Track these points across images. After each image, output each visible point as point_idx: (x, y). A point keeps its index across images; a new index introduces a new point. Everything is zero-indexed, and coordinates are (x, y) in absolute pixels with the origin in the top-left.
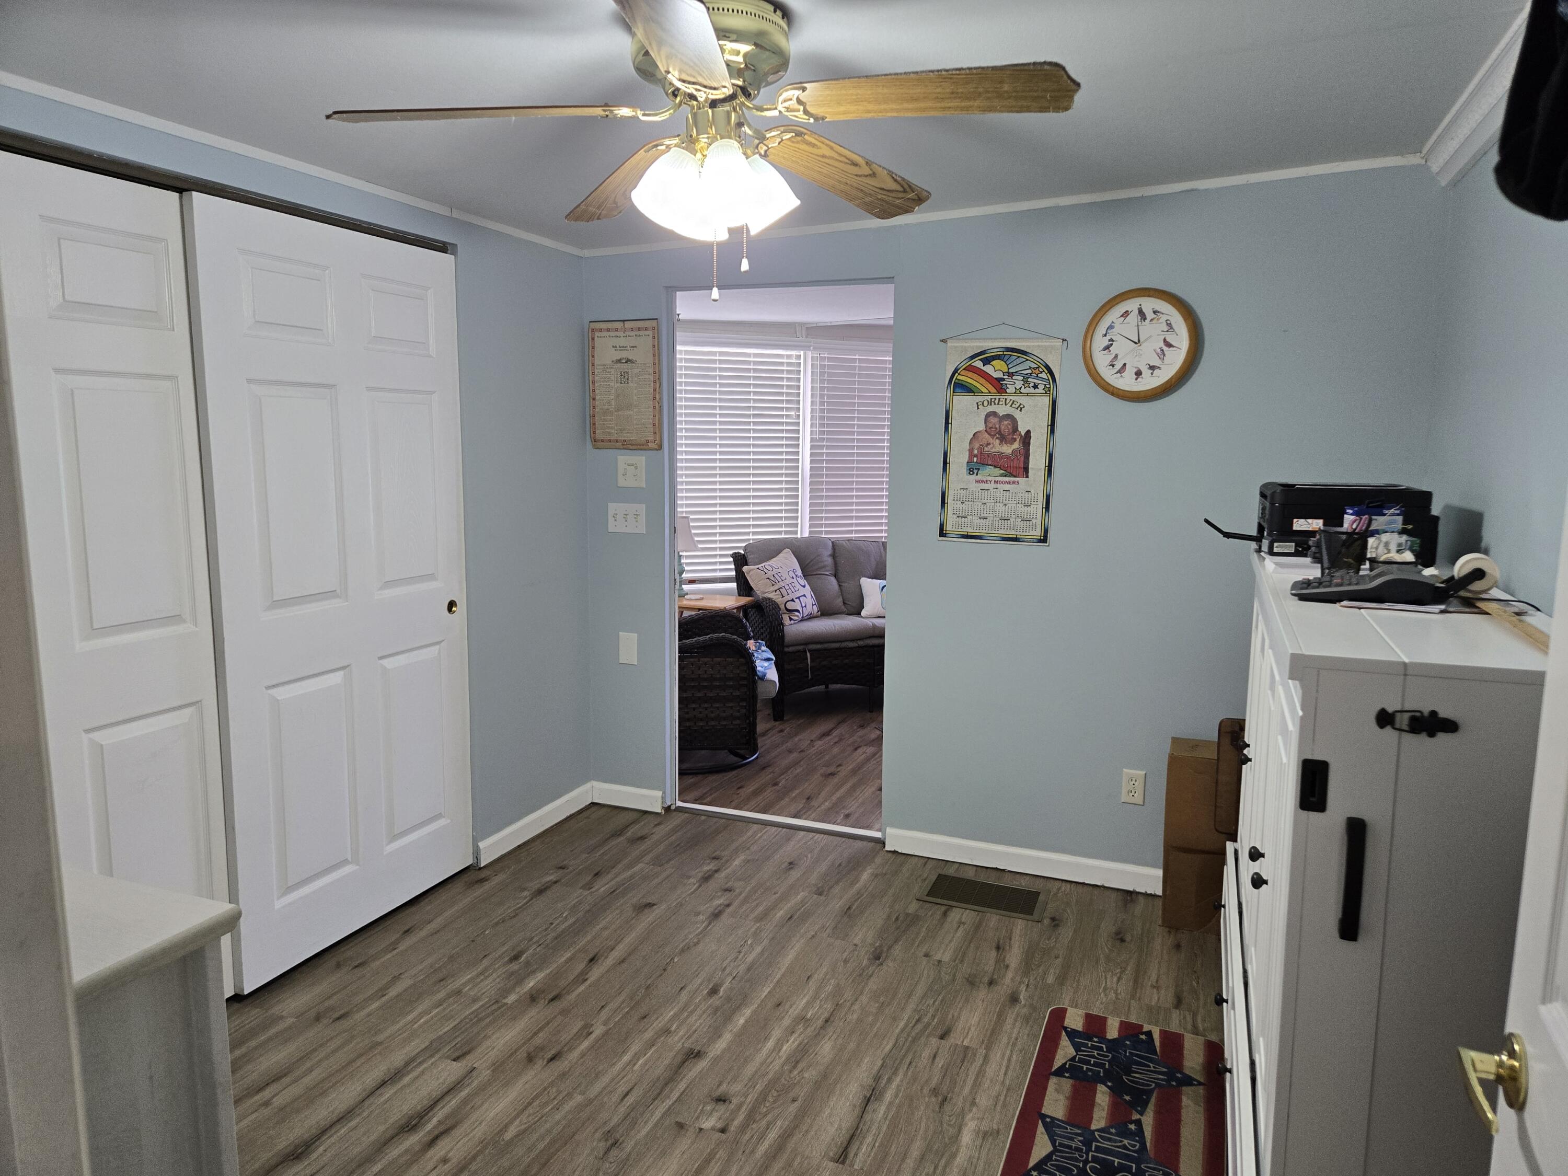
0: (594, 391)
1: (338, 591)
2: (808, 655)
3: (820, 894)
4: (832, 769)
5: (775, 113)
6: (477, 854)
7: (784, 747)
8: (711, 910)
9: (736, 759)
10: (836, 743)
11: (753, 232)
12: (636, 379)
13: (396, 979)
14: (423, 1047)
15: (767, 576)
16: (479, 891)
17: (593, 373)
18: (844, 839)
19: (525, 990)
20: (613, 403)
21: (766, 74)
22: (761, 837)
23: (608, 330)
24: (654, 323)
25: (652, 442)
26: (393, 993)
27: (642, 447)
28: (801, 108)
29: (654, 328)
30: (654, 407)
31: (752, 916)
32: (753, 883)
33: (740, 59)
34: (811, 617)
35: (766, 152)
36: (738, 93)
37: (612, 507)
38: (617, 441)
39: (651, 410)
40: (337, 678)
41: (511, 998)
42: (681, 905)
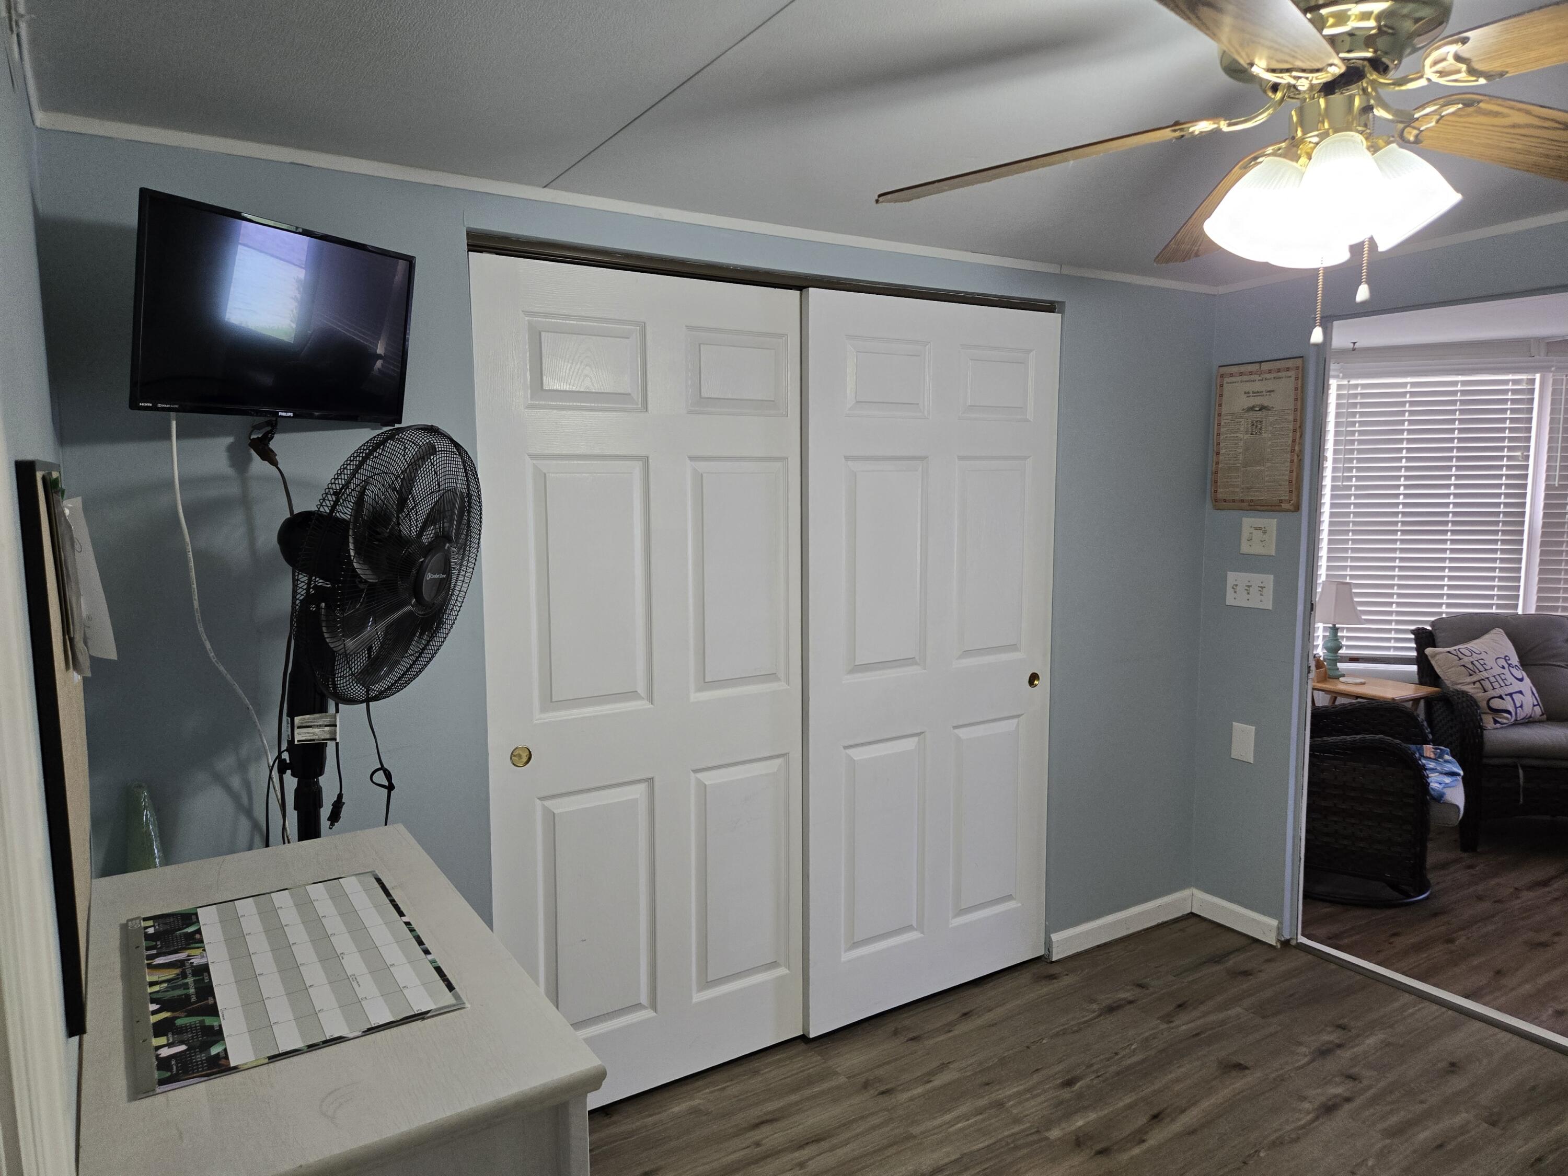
0: (1218, 444)
1: (917, 658)
2: (1521, 771)
3: (1494, 1124)
4: (1544, 937)
5: (1422, 83)
6: (1048, 944)
7: (1471, 889)
8: (1323, 1099)
9: (1395, 894)
10: (1556, 899)
11: (1383, 247)
12: (1271, 428)
13: (943, 1067)
14: (953, 1158)
15: (1462, 662)
16: (1046, 989)
17: (1219, 425)
18: (1546, 1050)
19: (1073, 1128)
20: (1241, 457)
21: (1412, 36)
22: (1412, 1014)
23: (1241, 374)
24: (1299, 362)
25: (1286, 501)
26: (938, 1081)
27: (1274, 508)
28: (1464, 67)
29: (1297, 368)
30: (1292, 461)
31: (1380, 1126)
32: (1391, 1077)
33: (1372, 23)
34: (1529, 721)
35: (1417, 136)
36: (1366, 69)
37: (1232, 577)
38: (1243, 501)
39: (1288, 464)
40: (910, 744)
41: (1055, 1134)
42: (1282, 1079)
